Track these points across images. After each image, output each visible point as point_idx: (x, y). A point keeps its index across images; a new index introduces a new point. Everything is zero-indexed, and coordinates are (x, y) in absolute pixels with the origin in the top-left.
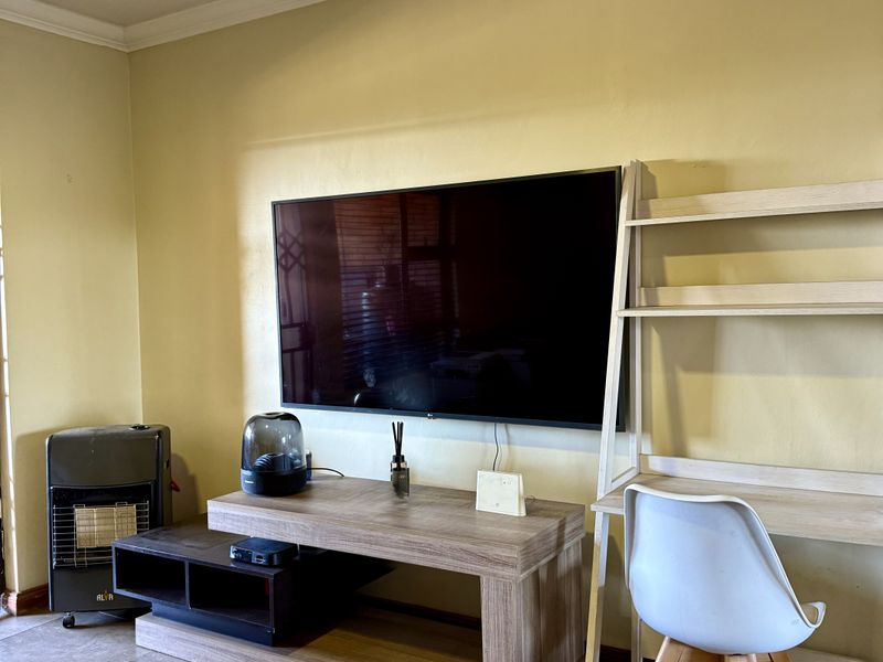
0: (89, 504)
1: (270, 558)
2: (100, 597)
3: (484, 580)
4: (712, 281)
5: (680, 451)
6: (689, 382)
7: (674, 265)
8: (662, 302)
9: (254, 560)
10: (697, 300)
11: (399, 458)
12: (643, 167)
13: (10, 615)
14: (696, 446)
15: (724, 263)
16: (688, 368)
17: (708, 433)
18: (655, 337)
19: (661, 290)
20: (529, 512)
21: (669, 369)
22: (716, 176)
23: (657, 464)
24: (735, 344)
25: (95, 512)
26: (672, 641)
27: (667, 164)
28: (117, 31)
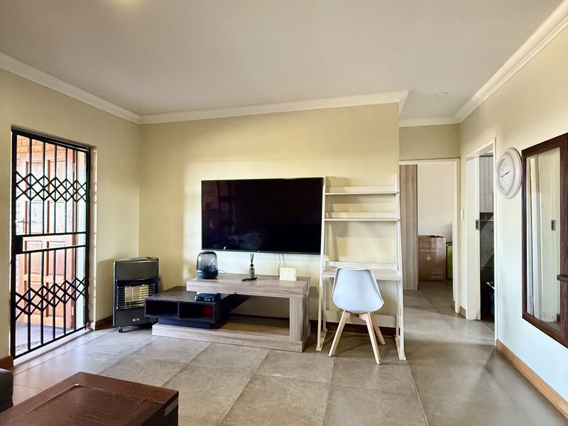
0: (132, 286)
1: (212, 299)
2: (134, 320)
3: (291, 299)
4: (346, 211)
5: (337, 260)
6: (339, 240)
7: (336, 206)
8: (333, 216)
9: (206, 300)
10: (343, 216)
11: (252, 265)
12: (327, 177)
13: (92, 330)
14: (341, 258)
15: (350, 206)
16: (340, 236)
17: (345, 254)
18: (330, 227)
19: (333, 213)
20: (297, 280)
21: (334, 236)
22: (347, 182)
23: (331, 264)
24: (353, 229)
25: (132, 289)
26: (346, 311)
27: (335, 178)
28: (138, 117)
